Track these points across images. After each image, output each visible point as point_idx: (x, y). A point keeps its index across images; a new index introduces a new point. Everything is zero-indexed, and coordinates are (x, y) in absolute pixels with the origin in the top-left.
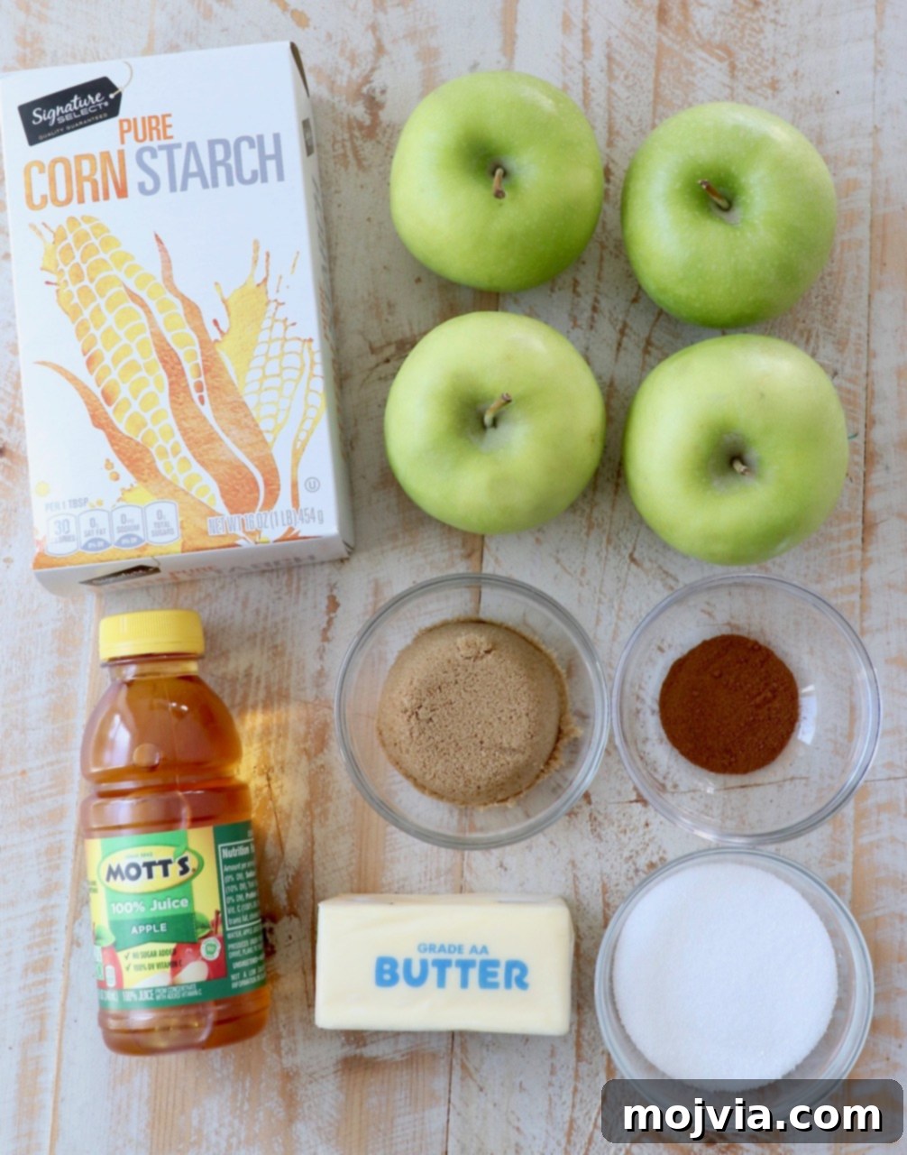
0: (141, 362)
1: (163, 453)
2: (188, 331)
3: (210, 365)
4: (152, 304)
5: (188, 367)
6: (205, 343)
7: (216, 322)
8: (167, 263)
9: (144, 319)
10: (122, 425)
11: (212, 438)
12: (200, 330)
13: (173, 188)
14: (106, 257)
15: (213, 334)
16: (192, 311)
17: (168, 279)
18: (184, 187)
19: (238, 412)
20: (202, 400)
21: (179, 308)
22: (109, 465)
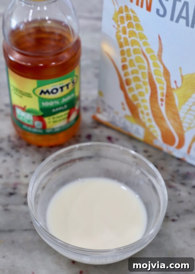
0: (142, 79)
1: (142, 112)
2: (163, 79)
3: (169, 96)
4: (151, 62)
5: (159, 92)
6: (169, 87)
7: (175, 82)
8: (161, 50)
9: (146, 65)
10: (130, 95)
11: (162, 118)
12: (168, 81)
13: (172, 19)
14: (137, 32)
15: (173, 85)
16: (167, 73)
17: (160, 56)
18: (177, 21)
19: (175, 116)
20: (162, 105)
21: (162, 70)
22: (123, 104)
